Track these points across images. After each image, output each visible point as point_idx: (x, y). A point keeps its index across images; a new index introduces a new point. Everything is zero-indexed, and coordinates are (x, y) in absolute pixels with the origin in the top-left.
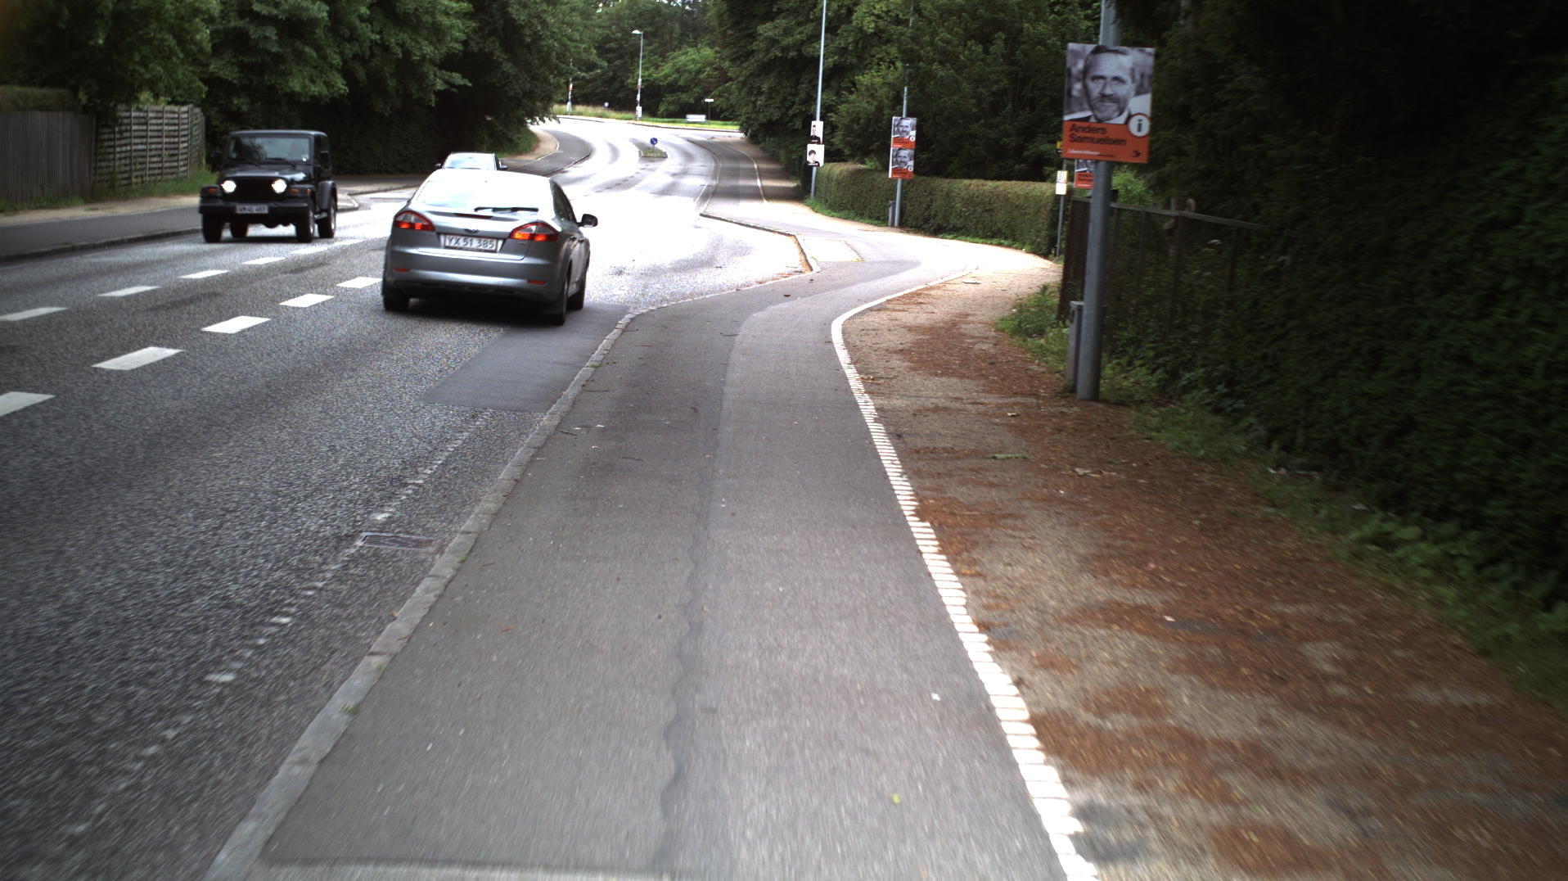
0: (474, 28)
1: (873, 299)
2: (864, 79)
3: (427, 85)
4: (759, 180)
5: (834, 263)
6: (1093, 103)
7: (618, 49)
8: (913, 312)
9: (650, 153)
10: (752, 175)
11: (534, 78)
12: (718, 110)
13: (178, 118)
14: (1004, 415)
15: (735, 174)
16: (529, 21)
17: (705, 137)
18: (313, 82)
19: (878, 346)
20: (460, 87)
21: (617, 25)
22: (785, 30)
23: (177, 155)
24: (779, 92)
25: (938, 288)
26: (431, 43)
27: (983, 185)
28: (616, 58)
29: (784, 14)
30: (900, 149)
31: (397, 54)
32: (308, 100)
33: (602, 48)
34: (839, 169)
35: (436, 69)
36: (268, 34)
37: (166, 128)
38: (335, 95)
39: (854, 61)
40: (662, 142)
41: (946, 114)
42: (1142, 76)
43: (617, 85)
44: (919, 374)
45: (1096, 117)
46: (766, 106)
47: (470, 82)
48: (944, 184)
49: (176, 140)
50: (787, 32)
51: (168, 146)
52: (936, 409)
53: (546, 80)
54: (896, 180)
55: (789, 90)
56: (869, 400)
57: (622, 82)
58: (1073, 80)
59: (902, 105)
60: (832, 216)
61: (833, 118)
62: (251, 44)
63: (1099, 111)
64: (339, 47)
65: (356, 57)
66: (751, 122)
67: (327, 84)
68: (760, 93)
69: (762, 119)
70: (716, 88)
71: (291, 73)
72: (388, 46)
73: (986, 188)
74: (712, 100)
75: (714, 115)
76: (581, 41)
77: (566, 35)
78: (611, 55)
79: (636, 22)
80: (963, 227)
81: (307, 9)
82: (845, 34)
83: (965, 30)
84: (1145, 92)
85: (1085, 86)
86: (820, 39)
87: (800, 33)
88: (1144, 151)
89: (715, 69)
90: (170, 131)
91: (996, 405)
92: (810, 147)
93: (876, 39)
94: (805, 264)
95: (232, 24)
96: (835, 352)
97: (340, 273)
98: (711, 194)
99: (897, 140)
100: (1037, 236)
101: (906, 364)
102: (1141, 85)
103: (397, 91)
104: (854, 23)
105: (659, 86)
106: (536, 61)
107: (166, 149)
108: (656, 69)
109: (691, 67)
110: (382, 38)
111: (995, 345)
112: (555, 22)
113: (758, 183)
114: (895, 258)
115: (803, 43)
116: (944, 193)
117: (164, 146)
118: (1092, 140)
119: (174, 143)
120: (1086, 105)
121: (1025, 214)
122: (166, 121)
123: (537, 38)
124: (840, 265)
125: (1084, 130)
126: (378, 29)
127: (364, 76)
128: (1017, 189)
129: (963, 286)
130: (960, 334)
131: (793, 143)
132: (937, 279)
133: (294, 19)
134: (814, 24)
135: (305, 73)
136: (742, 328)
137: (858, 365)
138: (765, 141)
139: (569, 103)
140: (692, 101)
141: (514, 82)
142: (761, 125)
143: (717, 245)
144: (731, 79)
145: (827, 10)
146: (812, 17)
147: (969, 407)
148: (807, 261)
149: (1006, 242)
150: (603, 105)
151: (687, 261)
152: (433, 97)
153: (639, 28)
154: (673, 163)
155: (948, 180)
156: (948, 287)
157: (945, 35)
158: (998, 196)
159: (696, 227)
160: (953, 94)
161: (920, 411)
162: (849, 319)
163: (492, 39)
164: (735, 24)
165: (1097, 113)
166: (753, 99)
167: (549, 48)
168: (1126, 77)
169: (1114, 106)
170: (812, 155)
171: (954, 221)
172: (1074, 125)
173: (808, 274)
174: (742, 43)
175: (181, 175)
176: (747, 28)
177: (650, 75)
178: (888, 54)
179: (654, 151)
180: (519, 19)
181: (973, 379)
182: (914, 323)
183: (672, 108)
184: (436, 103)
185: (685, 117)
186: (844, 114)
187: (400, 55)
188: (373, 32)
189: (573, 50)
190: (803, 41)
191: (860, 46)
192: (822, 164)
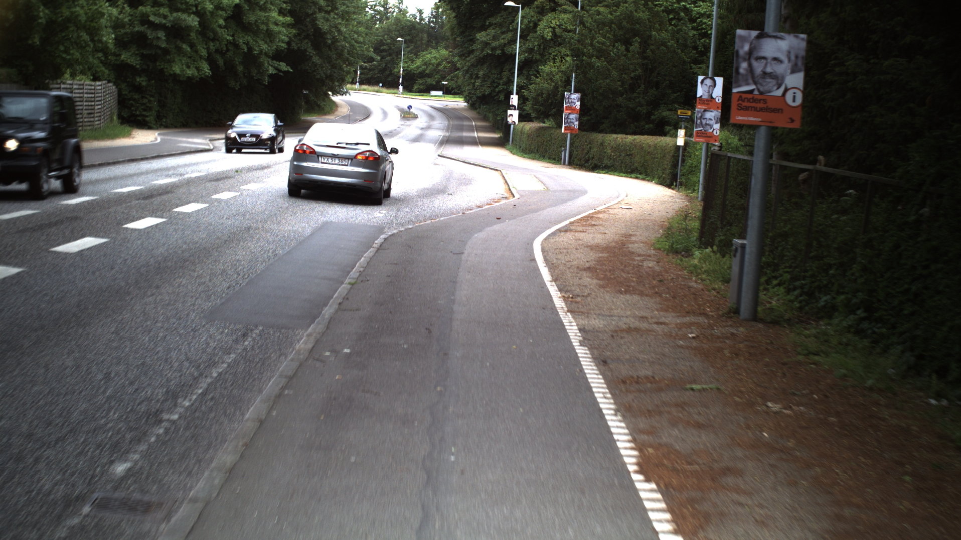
0: (295, 34)
1: (560, 222)
2: (546, 68)
3: (263, 70)
4: (476, 133)
5: (529, 191)
6: (756, 79)
7: (388, 50)
8: (591, 233)
9: (407, 115)
10: (471, 129)
11: (334, 67)
12: (450, 88)
13: (94, 89)
14: (685, 337)
15: (461, 128)
16: (330, 30)
17: (441, 105)
18: (188, 67)
19: (571, 264)
20: (285, 72)
21: (388, 35)
22: (494, 36)
23: (93, 113)
24: (489, 77)
25: (604, 212)
26: (266, 43)
27: (625, 138)
28: (387, 56)
29: (493, 26)
30: (569, 114)
31: (244, 49)
32: (185, 79)
33: (377, 50)
34: (529, 126)
35: (269, 60)
36: (159, 36)
37: (85, 95)
38: (203, 76)
39: (538, 57)
40: (415, 108)
41: (601, 91)
42: (797, 57)
43: (387, 72)
44: (608, 292)
45: (759, 90)
46: (481, 86)
47: (291, 69)
48: (599, 137)
49: (93, 103)
50: (495, 38)
51: (87, 107)
52: (629, 330)
53: (341, 68)
54: (567, 134)
55: (496, 76)
56: (572, 320)
57: (391, 71)
58: (740, 60)
59: (571, 86)
60: (524, 157)
61: (526, 93)
62: (149, 42)
63: (761, 85)
64: (206, 45)
65: (217, 51)
66: (471, 96)
67: (198, 69)
68: (477, 77)
69: (479, 93)
70: (449, 75)
71: (174, 61)
72: (238, 44)
73: (627, 140)
74: (447, 83)
75: (448, 91)
76: (364, 43)
77: (353, 39)
78: (385, 54)
79: (400, 33)
80: (612, 166)
81: (185, 20)
82: (532, 39)
83: (614, 36)
84: (799, 71)
85: (750, 65)
86: (517, 43)
87: (504, 39)
88: (798, 117)
89: (449, 63)
90: (88, 97)
91: (676, 324)
92: (509, 112)
93: (552, 43)
94: (508, 191)
95: (136, 29)
96: (539, 270)
97: (179, 199)
98: (445, 142)
99: (567, 108)
100: (663, 173)
101: (595, 281)
102: (796, 65)
103: (244, 74)
104: (538, 33)
105: (414, 73)
106: (334, 56)
107: (86, 110)
108: (412, 62)
109: (434, 61)
110: (234, 40)
111: (658, 262)
112: (346, 31)
113: (476, 134)
114: (570, 188)
115: (505, 45)
116: (599, 143)
117: (85, 108)
118: (756, 109)
119: (92, 105)
120: (751, 81)
121: (654, 158)
122: (85, 91)
123: (335, 41)
124: (533, 193)
125: (749, 100)
126: (231, 34)
127: (222, 64)
128: (649, 141)
129: (620, 210)
130: (629, 252)
131: (498, 109)
132: (601, 205)
133: (176, 26)
134: (513, 33)
135: (183, 61)
136: (467, 247)
137: (558, 283)
138: (480, 108)
139: (358, 84)
140: (434, 83)
141: (320, 70)
142: (478, 98)
143: (449, 177)
144: (458, 69)
145: (521, 24)
146: (511, 28)
147: (655, 326)
148: (510, 189)
149: (641, 176)
150: (378, 85)
151: (428, 189)
152: (267, 78)
153: (402, 37)
154: (422, 121)
155: (602, 135)
156: (611, 211)
157: (601, 39)
158: (635, 146)
159: (435, 164)
160: (606, 78)
161: (616, 331)
162: (545, 239)
163: (306, 41)
164: (462, 33)
165: (759, 86)
166: (473, 81)
167: (343, 47)
168: (783, 57)
169: (774, 82)
170: (511, 117)
171: (606, 162)
172: (741, 97)
173: (511, 200)
174: (466, 45)
175: (95, 127)
176: (470, 36)
177: (408, 67)
178: (560, 52)
179: (410, 113)
180: (323, 28)
181: (651, 297)
182: (592, 242)
183: (422, 87)
184: (268, 82)
185: (429, 93)
186: (533, 91)
187: (246, 50)
188: (228, 35)
189: (358, 49)
190: (505, 44)
191: (542, 47)
192: (517, 123)
